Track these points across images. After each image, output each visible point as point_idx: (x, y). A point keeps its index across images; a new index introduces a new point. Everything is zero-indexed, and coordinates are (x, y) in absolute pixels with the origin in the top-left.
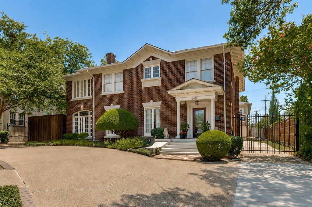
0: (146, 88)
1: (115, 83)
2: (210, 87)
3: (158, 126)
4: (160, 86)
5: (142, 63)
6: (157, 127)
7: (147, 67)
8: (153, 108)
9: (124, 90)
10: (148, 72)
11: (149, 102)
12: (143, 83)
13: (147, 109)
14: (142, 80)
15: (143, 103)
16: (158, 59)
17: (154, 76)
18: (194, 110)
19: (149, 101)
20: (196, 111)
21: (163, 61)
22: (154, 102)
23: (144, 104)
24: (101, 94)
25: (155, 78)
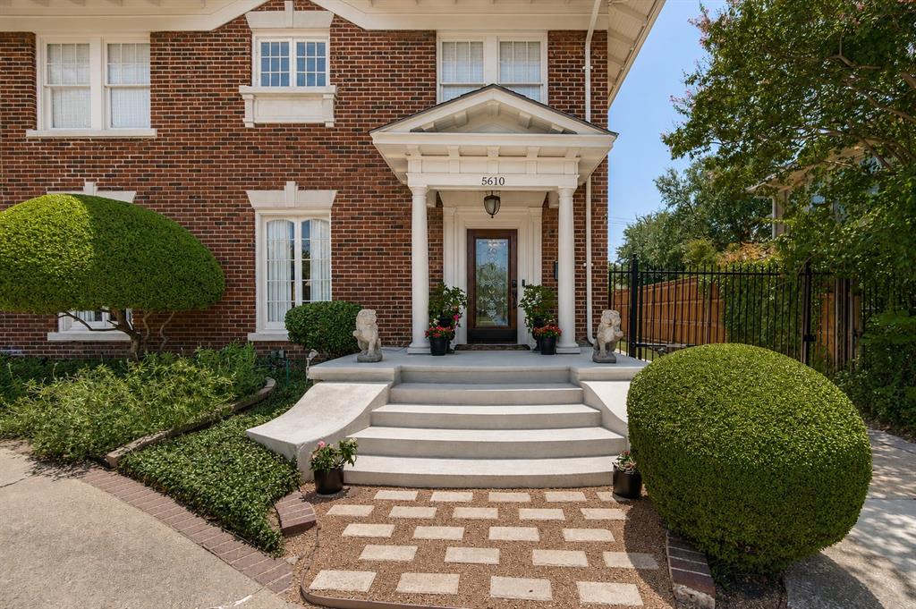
0: (263, 125)
1: (110, 89)
2: (565, 132)
3: (322, 292)
4: (332, 125)
5: (243, 17)
6: (316, 297)
7: (270, 38)
8: (298, 216)
9: (152, 127)
10: (275, 61)
11: (277, 188)
12: (248, 105)
13: (270, 220)
14: (243, 89)
15: (248, 192)
16: (320, 8)
17: (300, 83)
18: (474, 235)
19: (280, 186)
20: (477, 240)
21: (342, 20)
22: (300, 189)
23: (256, 198)
24: (30, 133)
25: (305, 89)
